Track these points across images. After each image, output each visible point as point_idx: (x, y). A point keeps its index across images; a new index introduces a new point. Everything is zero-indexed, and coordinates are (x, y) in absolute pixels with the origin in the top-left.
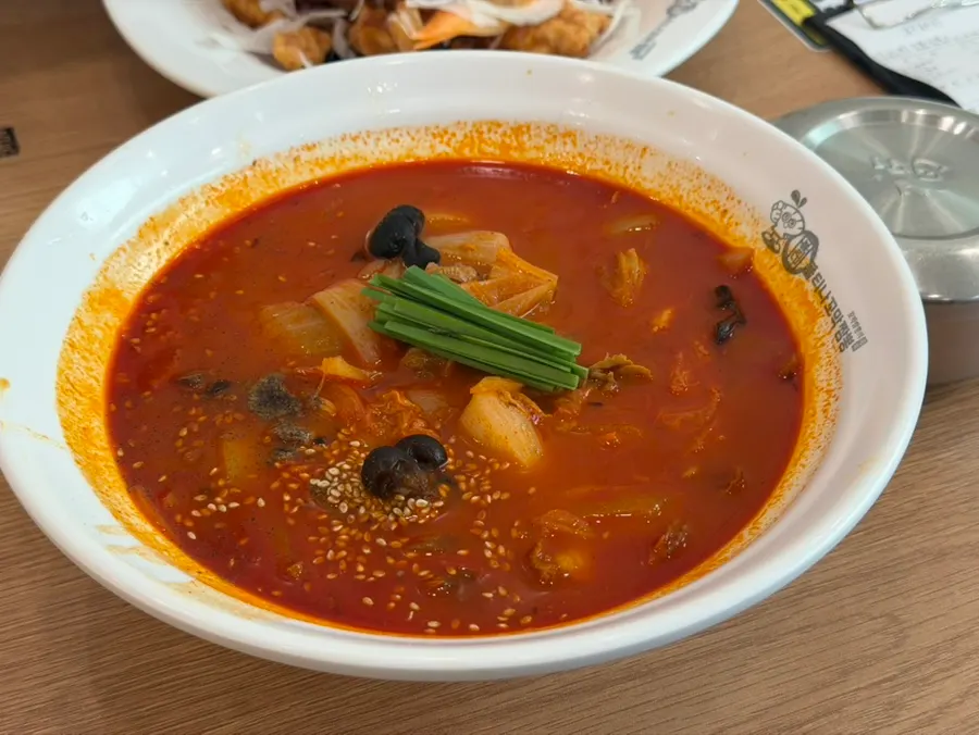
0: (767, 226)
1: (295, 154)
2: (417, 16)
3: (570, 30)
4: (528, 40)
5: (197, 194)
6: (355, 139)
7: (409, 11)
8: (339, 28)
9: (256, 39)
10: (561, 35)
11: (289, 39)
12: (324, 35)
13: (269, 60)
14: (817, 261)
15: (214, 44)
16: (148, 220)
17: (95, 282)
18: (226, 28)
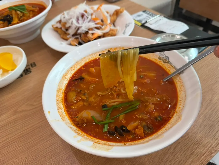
0: (159, 56)
1: (82, 59)
2: (91, 34)
3: (113, 32)
4: (107, 35)
5: (69, 69)
6: (91, 55)
7: (90, 34)
8: (79, 38)
9: (68, 42)
10: (112, 33)
11: (73, 41)
12: (77, 40)
13: (70, 44)
14: (170, 60)
15: (62, 44)
16: (63, 75)
17: (58, 88)
18: (63, 42)
